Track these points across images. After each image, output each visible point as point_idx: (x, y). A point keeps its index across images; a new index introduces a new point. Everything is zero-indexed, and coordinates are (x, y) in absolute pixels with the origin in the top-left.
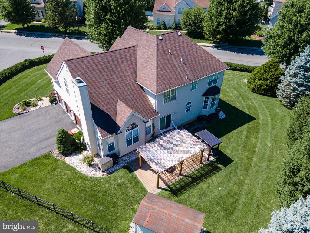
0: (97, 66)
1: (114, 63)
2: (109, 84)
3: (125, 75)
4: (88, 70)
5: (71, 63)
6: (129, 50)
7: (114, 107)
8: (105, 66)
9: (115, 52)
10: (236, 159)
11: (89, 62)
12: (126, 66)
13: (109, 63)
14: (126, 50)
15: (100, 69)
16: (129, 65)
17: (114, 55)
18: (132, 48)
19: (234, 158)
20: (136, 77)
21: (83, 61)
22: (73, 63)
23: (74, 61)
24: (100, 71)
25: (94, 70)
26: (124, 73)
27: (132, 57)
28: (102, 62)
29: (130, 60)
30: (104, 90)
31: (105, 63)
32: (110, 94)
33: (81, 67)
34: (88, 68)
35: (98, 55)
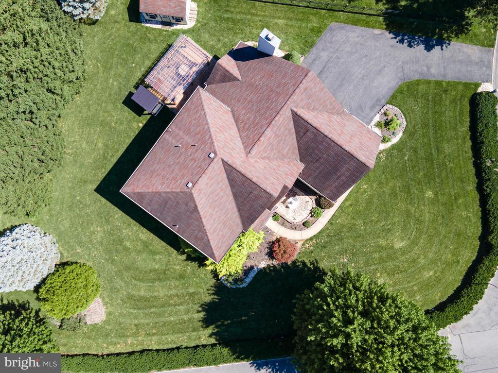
0: (278, 93)
1: (262, 112)
2: (257, 86)
3: (245, 109)
4: (284, 81)
5: (303, 73)
6: (253, 140)
7: (243, 71)
8: (270, 100)
9: (268, 125)
10: (120, 105)
11: (288, 89)
12: (249, 119)
13: (267, 107)
14: (257, 137)
15: (273, 93)
16: (246, 124)
17: (266, 120)
18: (251, 147)
19: (121, 106)
20: (234, 116)
21: (294, 85)
22: (301, 75)
23: (302, 78)
24: (272, 90)
25: (278, 86)
26: (248, 109)
27: (247, 136)
28: (275, 101)
29: (247, 129)
30: (258, 77)
31: (272, 102)
32: (252, 78)
33: (292, 78)
34: (285, 83)
35: (283, 105)
